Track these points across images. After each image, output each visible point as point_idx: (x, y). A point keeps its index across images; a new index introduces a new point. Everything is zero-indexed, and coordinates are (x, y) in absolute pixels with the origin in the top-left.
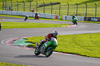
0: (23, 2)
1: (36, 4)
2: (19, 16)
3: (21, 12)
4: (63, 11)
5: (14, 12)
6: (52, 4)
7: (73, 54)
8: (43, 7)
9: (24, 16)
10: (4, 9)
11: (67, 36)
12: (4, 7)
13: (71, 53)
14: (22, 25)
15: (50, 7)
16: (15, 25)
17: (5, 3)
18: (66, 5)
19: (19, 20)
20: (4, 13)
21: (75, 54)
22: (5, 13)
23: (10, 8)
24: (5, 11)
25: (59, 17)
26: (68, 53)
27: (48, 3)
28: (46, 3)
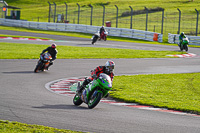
0: (90, 6)
1: (115, 11)
2: (81, 33)
3: (84, 25)
4: (169, 24)
5: (71, 26)
6: (147, 11)
7: (188, 111)
8: (129, 18)
9: (91, 34)
10: (52, 19)
11: (176, 75)
12: (51, 16)
13: (184, 111)
14: (87, 53)
15: (144, 16)
16: (72, 53)
17: (53, 7)
18: (174, 14)
19: (81, 42)
20: (50, 28)
21: (193, 112)
22: (54, 28)
23: (62, 18)
24: (53, 25)
25: (162, 37)
26: (179, 110)
27: (139, 9)
28: (135, 9)
